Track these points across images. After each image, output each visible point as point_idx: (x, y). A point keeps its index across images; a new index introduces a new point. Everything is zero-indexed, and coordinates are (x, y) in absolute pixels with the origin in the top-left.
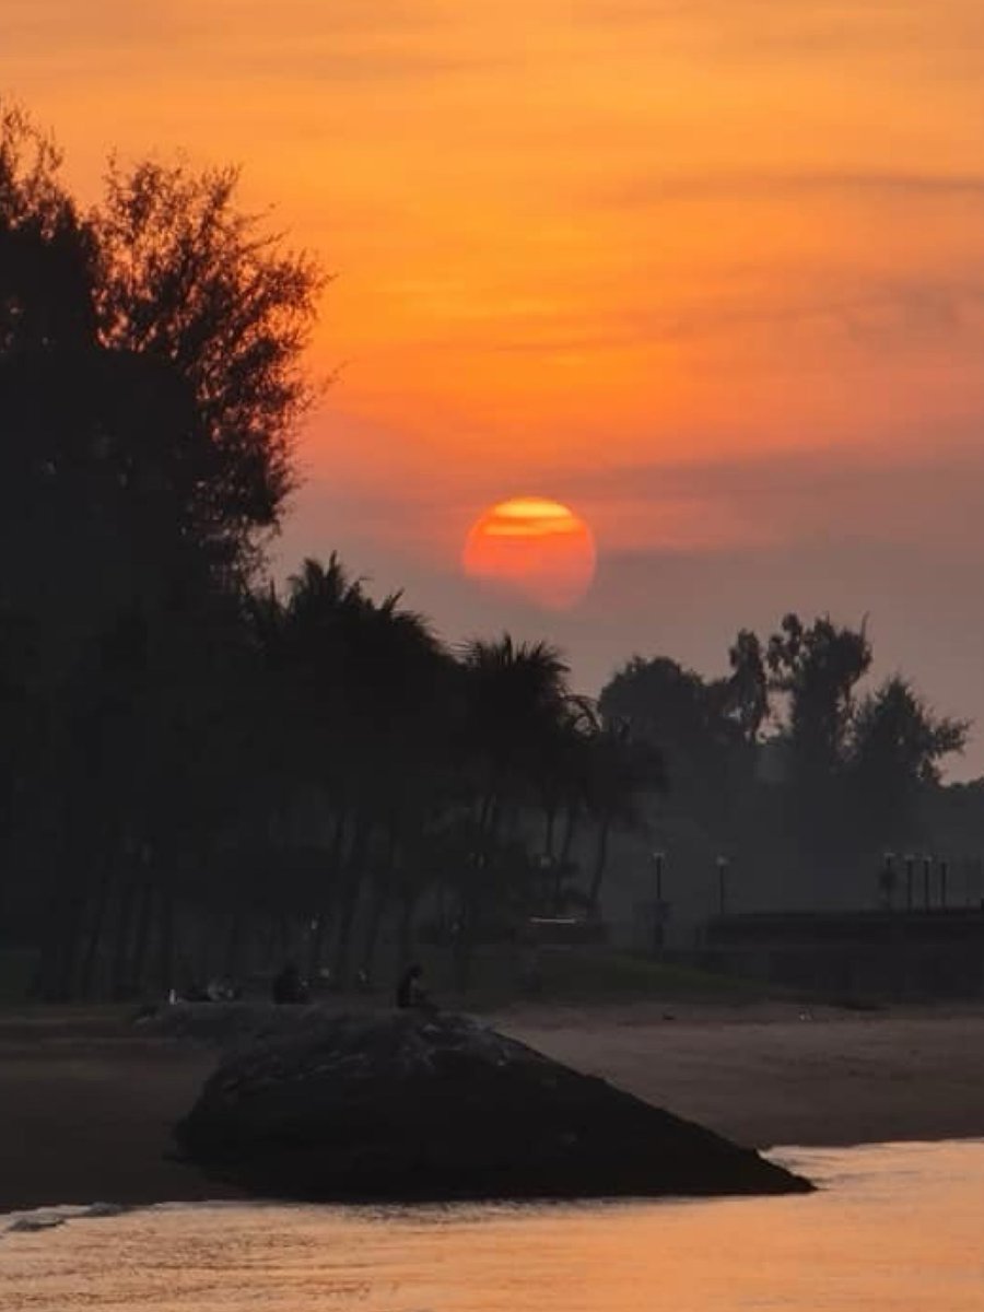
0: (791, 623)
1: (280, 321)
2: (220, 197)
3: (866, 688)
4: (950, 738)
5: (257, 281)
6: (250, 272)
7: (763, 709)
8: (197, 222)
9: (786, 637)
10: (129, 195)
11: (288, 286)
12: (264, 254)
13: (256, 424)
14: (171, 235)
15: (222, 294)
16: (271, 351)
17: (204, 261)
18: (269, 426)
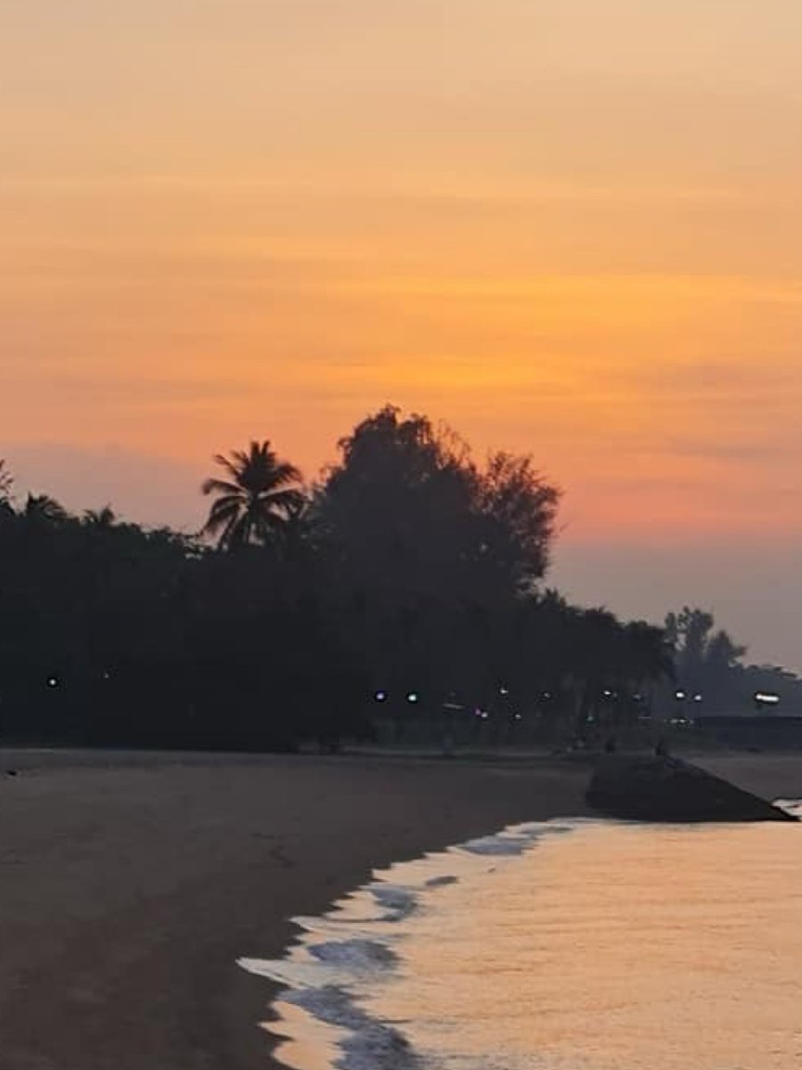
0: (686, 610)
1: (546, 506)
2: (526, 463)
3: (712, 633)
4: (741, 651)
5: (539, 493)
6: (535, 490)
7: (676, 640)
8: (518, 471)
9: (684, 614)
10: (495, 462)
11: (550, 495)
12: (541, 483)
13: (537, 543)
14: (509, 476)
15: (526, 497)
16: (544, 517)
17: (521, 484)
18: (542, 543)
